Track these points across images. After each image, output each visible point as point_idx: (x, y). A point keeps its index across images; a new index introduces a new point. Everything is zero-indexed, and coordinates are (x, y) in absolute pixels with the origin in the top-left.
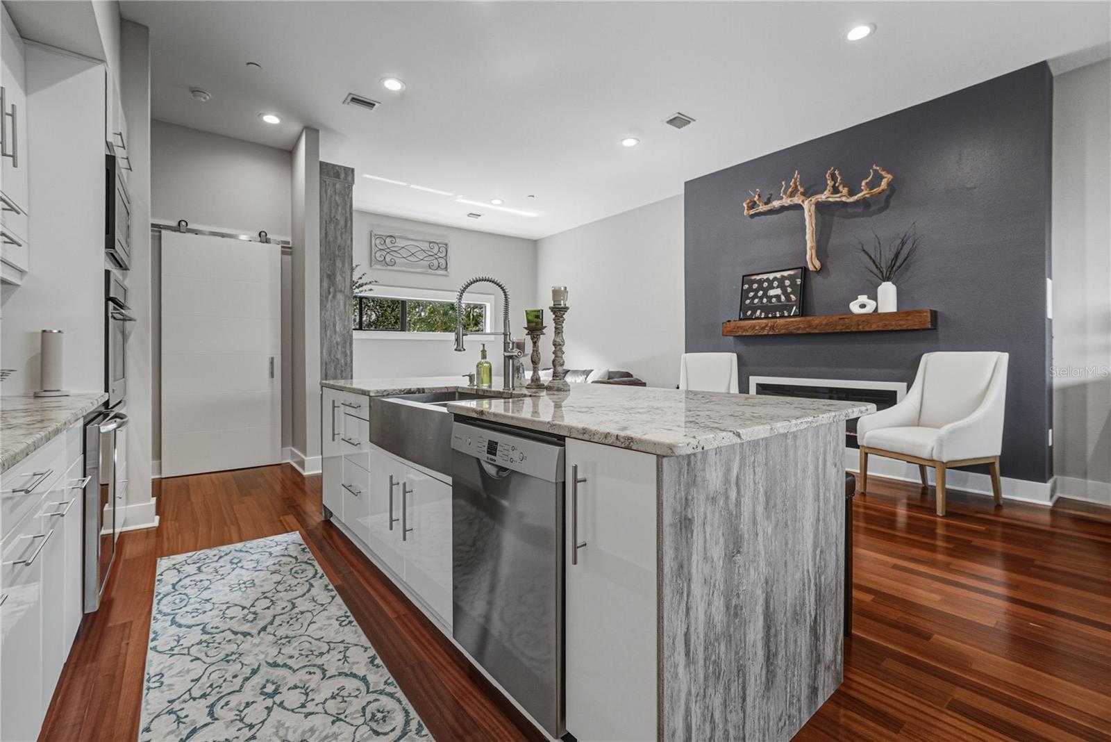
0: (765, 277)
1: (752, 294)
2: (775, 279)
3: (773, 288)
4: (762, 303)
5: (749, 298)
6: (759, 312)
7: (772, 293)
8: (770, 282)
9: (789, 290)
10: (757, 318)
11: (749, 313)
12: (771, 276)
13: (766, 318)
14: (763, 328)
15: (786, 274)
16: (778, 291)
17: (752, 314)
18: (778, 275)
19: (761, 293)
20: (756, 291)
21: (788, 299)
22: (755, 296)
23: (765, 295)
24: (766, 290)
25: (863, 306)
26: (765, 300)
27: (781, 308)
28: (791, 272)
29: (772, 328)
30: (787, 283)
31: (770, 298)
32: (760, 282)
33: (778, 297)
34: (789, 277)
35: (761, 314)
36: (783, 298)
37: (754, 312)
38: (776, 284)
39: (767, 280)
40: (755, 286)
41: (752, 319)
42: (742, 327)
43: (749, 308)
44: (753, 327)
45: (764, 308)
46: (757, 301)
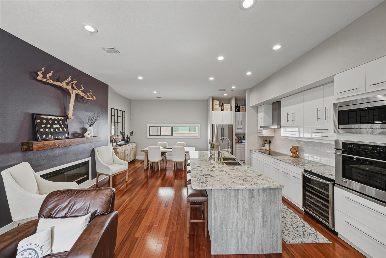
0: (50, 117)
1: (43, 126)
2: (55, 119)
3: (55, 124)
4: (51, 131)
5: (42, 128)
6: (50, 136)
7: (55, 126)
8: (53, 121)
9: (63, 126)
10: (50, 140)
11: (44, 136)
12: (53, 118)
13: (55, 139)
15: (60, 118)
16: (58, 126)
18: (56, 118)
19: (49, 126)
20: (46, 124)
21: (64, 131)
22: (46, 127)
23: (51, 127)
24: (51, 125)
25: (88, 134)
26: (52, 130)
27: (60, 134)
28: (62, 118)
30: (61, 122)
31: (55, 129)
32: (46, 119)
33: (57, 128)
34: (61, 120)
35: (51, 137)
36: (61, 129)
38: (56, 122)
39: (51, 119)
40: (45, 121)
45: (52, 134)
46: (47, 130)
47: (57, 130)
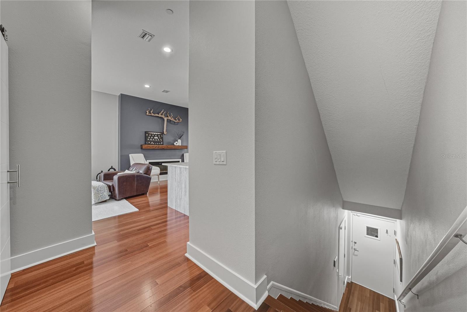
0: (153, 133)
1: (149, 137)
2: (156, 134)
3: (155, 137)
6: (152, 143)
7: (155, 138)
8: (155, 135)
9: (160, 138)
11: (149, 142)
12: (155, 133)
13: (154, 144)
14: (156, 147)
15: (158, 133)
16: (157, 138)
17: (150, 143)
18: (156, 133)
19: (152, 137)
20: (151, 137)
21: (160, 140)
22: (150, 138)
23: (153, 138)
24: (153, 137)
25: (177, 144)
26: (153, 140)
27: (159, 142)
28: (160, 134)
29: (158, 147)
30: (159, 136)
31: (155, 139)
32: (151, 134)
33: (157, 139)
34: (159, 135)
36: (158, 140)
37: (151, 142)
38: (156, 136)
39: (153, 134)
40: (150, 135)
41: (150, 144)
42: (149, 146)
43: (149, 141)
44: (153, 147)
45: (154, 142)
46: (151, 139)
47: (156, 140)
